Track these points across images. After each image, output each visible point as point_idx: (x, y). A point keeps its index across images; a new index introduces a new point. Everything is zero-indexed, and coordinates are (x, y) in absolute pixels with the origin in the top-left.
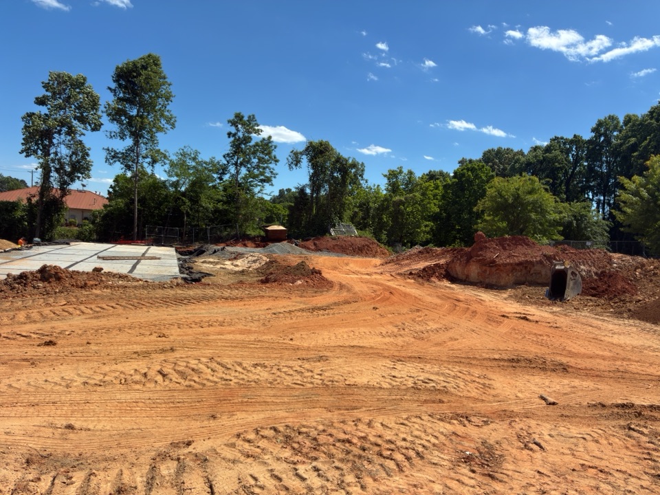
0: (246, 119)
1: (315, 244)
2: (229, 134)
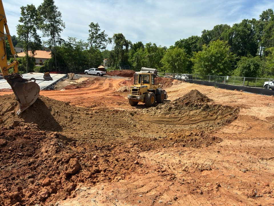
2: (89, 31)
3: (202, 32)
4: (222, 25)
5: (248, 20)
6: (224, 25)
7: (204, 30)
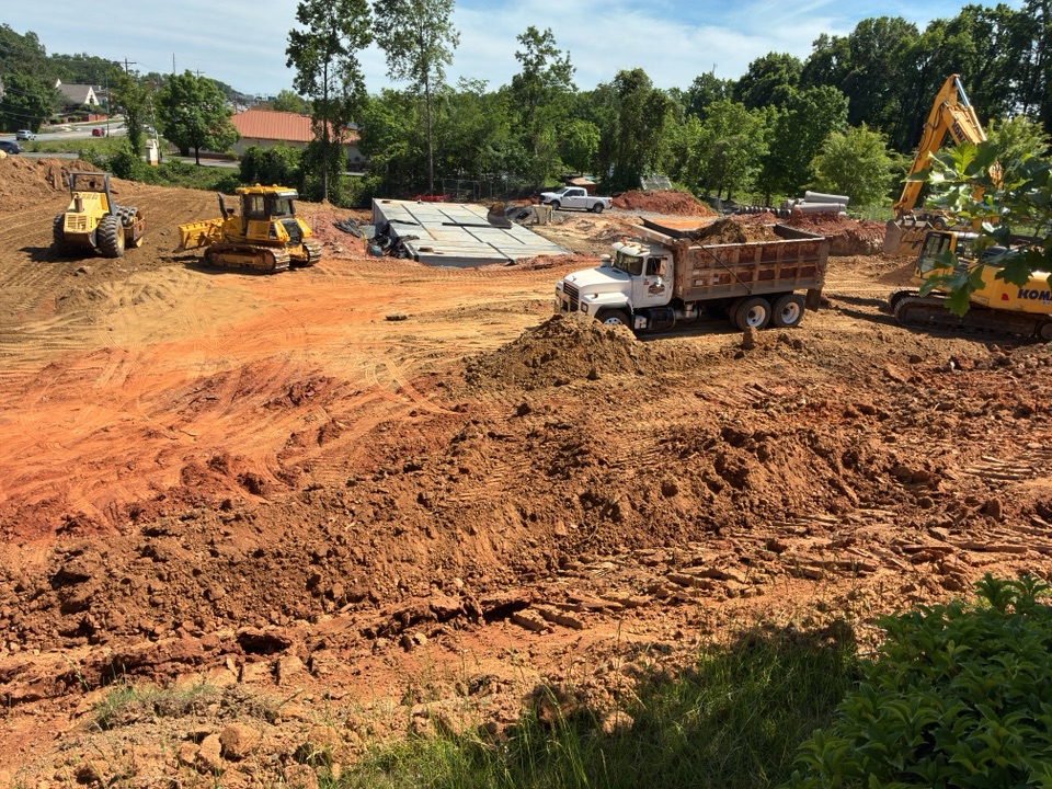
0: (541, 34)
1: (626, 201)
2: (519, 55)
3: (814, 45)
4: (887, 19)
5: (980, 8)
6: (892, 20)
7: (822, 35)
